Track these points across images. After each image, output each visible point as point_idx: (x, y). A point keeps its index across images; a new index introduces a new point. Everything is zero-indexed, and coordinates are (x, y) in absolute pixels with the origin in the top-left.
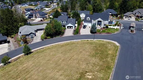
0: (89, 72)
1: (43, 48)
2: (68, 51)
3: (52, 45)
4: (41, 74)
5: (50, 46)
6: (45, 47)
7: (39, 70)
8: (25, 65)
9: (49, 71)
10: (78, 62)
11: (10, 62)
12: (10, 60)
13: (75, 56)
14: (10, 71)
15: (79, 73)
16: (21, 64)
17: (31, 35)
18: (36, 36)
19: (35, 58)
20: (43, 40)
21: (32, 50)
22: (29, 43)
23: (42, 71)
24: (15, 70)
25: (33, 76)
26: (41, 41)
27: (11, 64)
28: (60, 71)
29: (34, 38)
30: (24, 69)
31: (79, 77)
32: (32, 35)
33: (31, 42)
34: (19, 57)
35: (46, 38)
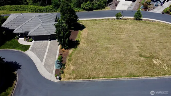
0: (160, 60)
1: (155, 21)
2: (169, 36)
3: (166, 23)
4: (128, 37)
5: (164, 23)
6: (157, 21)
7: (130, 35)
8: (126, 26)
9: (134, 39)
10: (163, 48)
11: (120, 19)
12: (122, 17)
13: (168, 43)
14: (115, 24)
15: (152, 54)
16: (124, 24)
17: (157, 3)
18: (162, 5)
19: (137, 26)
20: (163, 13)
21: (143, 18)
22: (148, 10)
23: (130, 36)
24: (118, 25)
25: (122, 35)
26: (161, 13)
27: (120, 20)
28: (141, 44)
29: (158, 7)
30: (123, 28)
31: (147, 56)
32: (159, 3)
33: (150, 10)
34: (129, 18)
35: (168, 13)
